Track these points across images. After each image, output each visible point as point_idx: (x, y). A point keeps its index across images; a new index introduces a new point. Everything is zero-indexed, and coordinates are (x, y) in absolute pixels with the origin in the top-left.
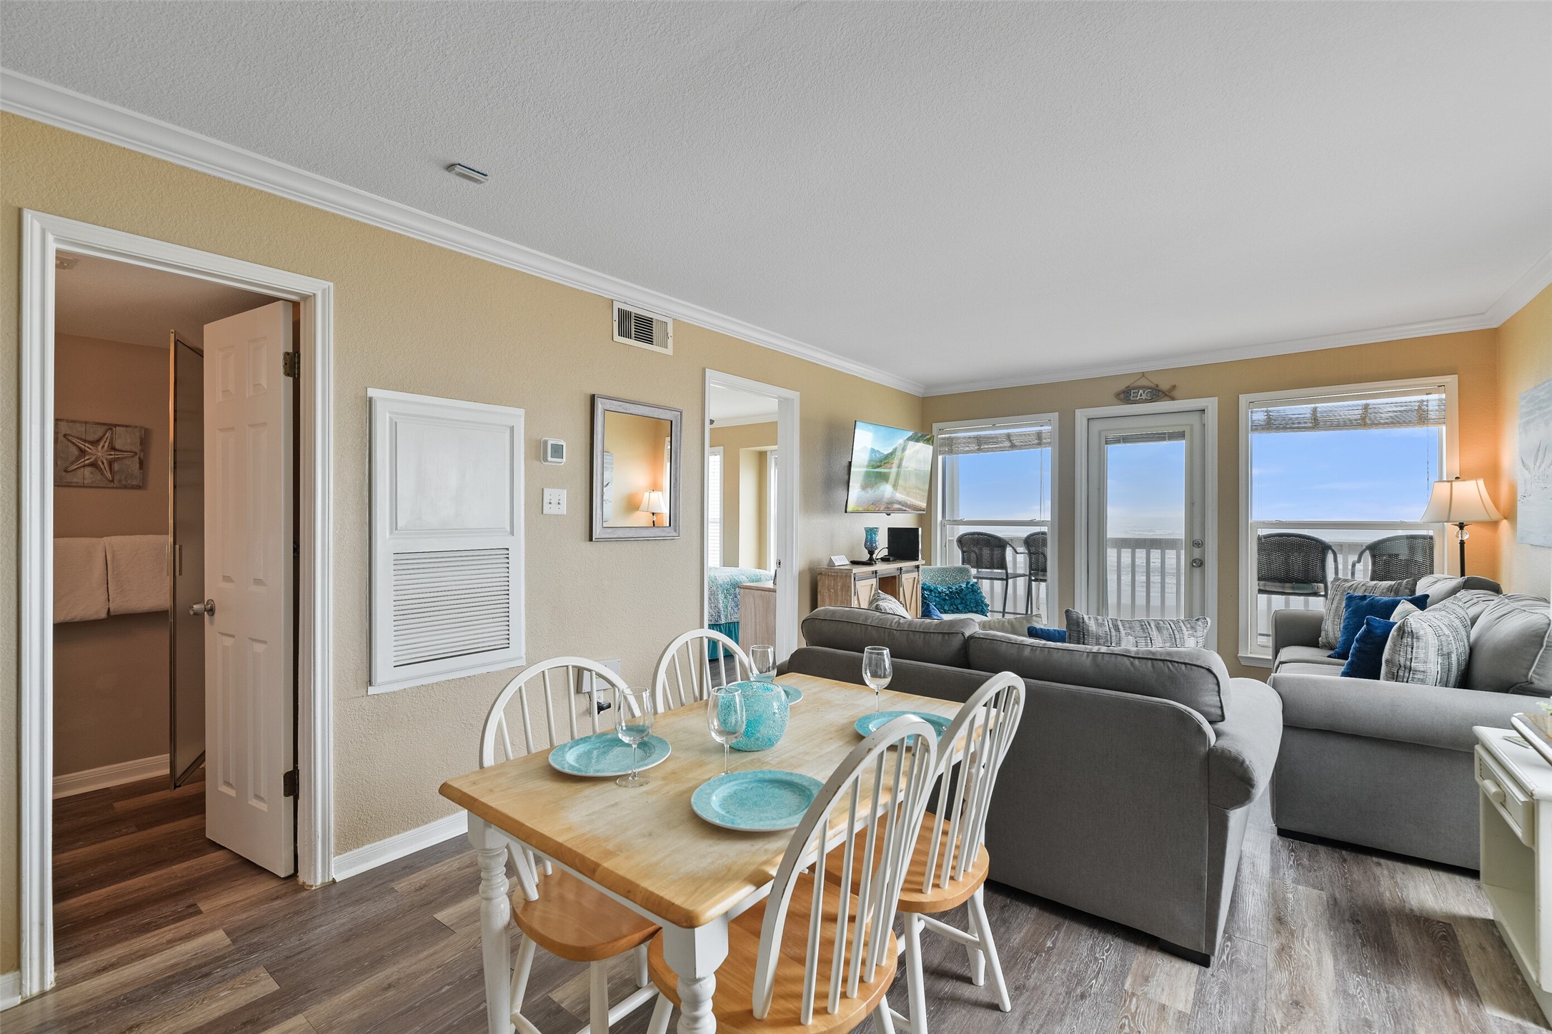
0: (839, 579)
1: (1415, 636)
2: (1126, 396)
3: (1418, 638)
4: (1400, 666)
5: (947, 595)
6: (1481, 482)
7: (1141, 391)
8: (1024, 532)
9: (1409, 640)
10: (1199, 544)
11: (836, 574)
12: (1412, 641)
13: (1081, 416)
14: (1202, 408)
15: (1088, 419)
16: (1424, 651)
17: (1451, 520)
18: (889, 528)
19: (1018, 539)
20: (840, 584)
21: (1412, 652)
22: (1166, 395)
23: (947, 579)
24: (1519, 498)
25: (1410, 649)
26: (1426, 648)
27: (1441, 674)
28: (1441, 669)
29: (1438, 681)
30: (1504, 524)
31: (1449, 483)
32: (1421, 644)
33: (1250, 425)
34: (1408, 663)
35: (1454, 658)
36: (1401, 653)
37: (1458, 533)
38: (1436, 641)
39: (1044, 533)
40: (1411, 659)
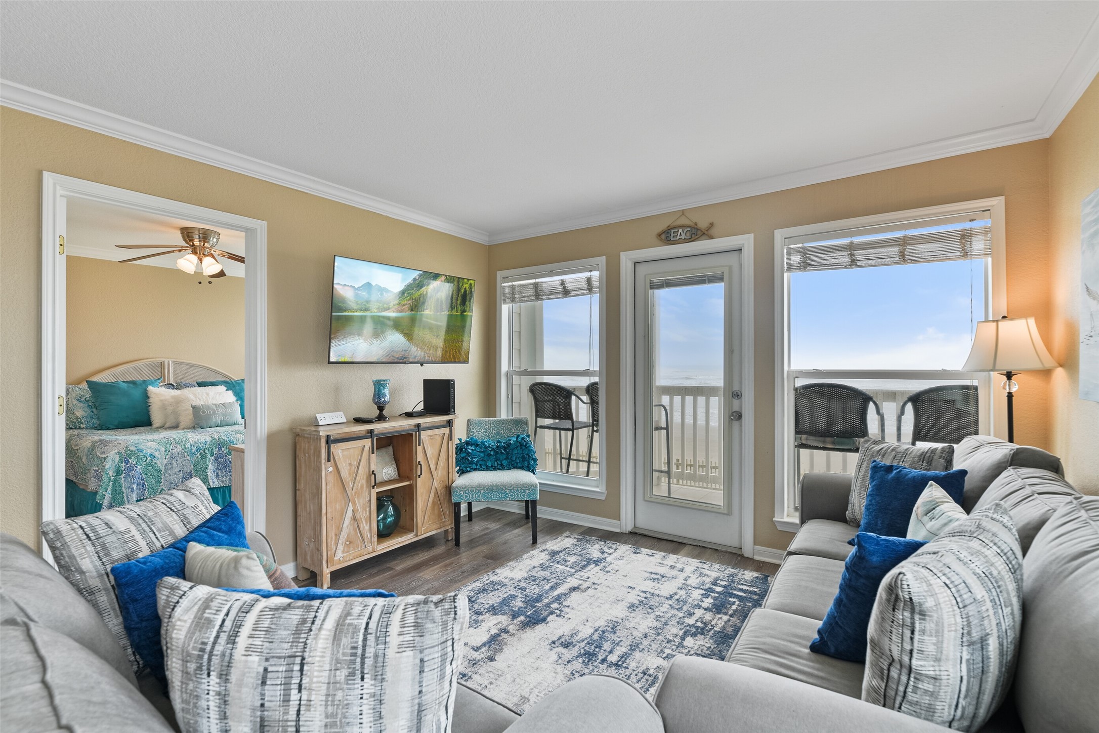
0: (312, 441)
1: (917, 609)
2: (667, 236)
3: (923, 614)
4: (893, 660)
5: (493, 449)
6: (1032, 321)
7: (680, 231)
8: (584, 382)
9: (907, 614)
10: (737, 395)
11: (309, 436)
12: (912, 618)
13: (626, 260)
14: (737, 247)
15: (635, 263)
16: (934, 639)
17: (997, 368)
18: (424, 380)
19: (580, 388)
20: (312, 448)
21: (912, 639)
22: (704, 234)
23: (502, 432)
24: (1081, 339)
25: (908, 633)
26: (939, 633)
27: (968, 682)
28: (969, 671)
29: (962, 696)
30: (1060, 374)
31: (995, 324)
32: (930, 625)
33: (785, 263)
34: (906, 659)
35: (993, 645)
36: (894, 637)
37: (1005, 384)
38: (959, 620)
39: (596, 383)
40: (911, 651)
